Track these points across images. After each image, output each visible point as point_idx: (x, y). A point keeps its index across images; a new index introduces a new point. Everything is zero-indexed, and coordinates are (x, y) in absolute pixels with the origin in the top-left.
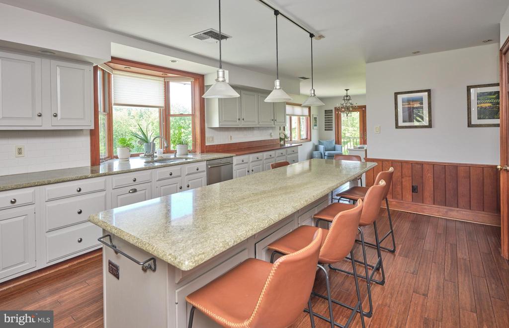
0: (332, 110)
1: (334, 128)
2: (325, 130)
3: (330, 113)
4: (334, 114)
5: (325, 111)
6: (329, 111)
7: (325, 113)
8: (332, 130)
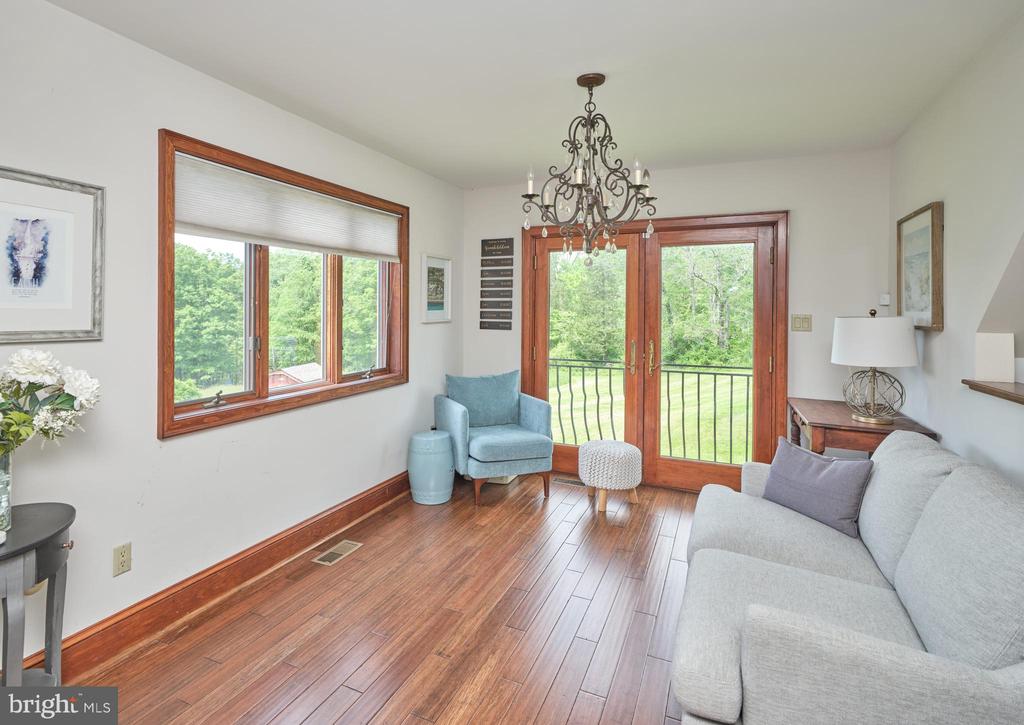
0: (510, 242)
1: (516, 321)
2: (483, 326)
3: (505, 252)
4: (517, 256)
5: (485, 243)
6: (498, 242)
7: (484, 253)
8: (508, 327)
